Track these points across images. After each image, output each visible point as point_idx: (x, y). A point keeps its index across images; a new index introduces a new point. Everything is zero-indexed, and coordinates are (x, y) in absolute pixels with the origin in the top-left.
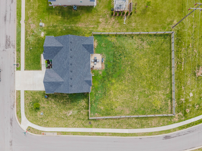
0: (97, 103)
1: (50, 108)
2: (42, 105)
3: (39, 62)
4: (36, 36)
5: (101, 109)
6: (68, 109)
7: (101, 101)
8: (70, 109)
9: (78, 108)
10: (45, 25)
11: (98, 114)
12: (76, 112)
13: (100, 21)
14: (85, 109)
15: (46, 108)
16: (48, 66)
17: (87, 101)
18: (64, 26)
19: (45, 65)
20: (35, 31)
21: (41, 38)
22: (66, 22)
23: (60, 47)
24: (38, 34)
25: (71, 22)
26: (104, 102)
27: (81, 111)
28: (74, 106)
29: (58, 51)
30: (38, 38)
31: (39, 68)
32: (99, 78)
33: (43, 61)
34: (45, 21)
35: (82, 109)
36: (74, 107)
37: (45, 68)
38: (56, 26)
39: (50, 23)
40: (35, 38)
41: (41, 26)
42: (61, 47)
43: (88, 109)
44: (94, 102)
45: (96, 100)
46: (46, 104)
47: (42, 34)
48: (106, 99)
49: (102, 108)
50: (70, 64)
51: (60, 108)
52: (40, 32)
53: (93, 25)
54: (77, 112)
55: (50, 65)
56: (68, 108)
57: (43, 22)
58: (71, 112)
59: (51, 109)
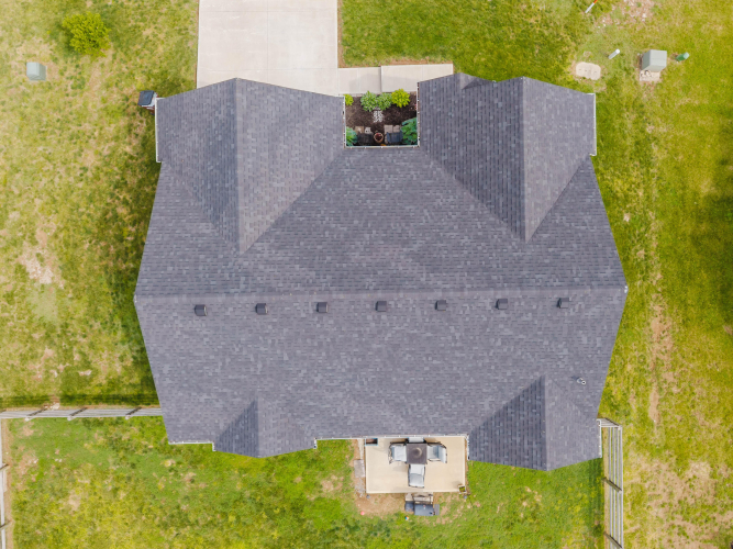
0: (111, 460)
1: (74, 128)
2: (97, 73)
3: (395, 48)
4: (574, 29)
5: (65, 494)
6: (71, 251)
7: (122, 495)
8: (69, 267)
9: (75, 327)
10: (647, 86)
11: (31, 469)
12: (48, 310)
13: (693, 465)
14: (68, 377)
15: (78, 103)
16: (369, 114)
17: (125, 391)
18: (651, 215)
19: (377, 92)
20: (605, 21)
21: (563, 62)
22: (673, 226)
23: (520, 208)
24: (588, 38)
25: (680, 262)
26: (117, 516)
27: (52, 343)
28: (85, 298)
29: (482, 197)
30: (563, 43)
31: (353, 52)
32: (293, 474)
33: (403, 77)
34: (677, 84)
35: (67, 355)
36: (79, 298)
37: (359, 92)
38: (647, 163)
39: (666, 119)
40: (559, 18)
41: (642, 62)
42: (522, 218)
43: (68, 399)
44: (115, 444)
45: (132, 459)
46: (104, 100)
47: (585, 70)
48: (138, 528)
49: (73, 503)
50: (380, 295)
51: (74, 198)
52: (600, 56)
53: (665, 414)
54: (48, 319)
55: (378, 128)
56: (78, 253)
57: (668, 73)
58: (45, 275)
59: (66, 135)
